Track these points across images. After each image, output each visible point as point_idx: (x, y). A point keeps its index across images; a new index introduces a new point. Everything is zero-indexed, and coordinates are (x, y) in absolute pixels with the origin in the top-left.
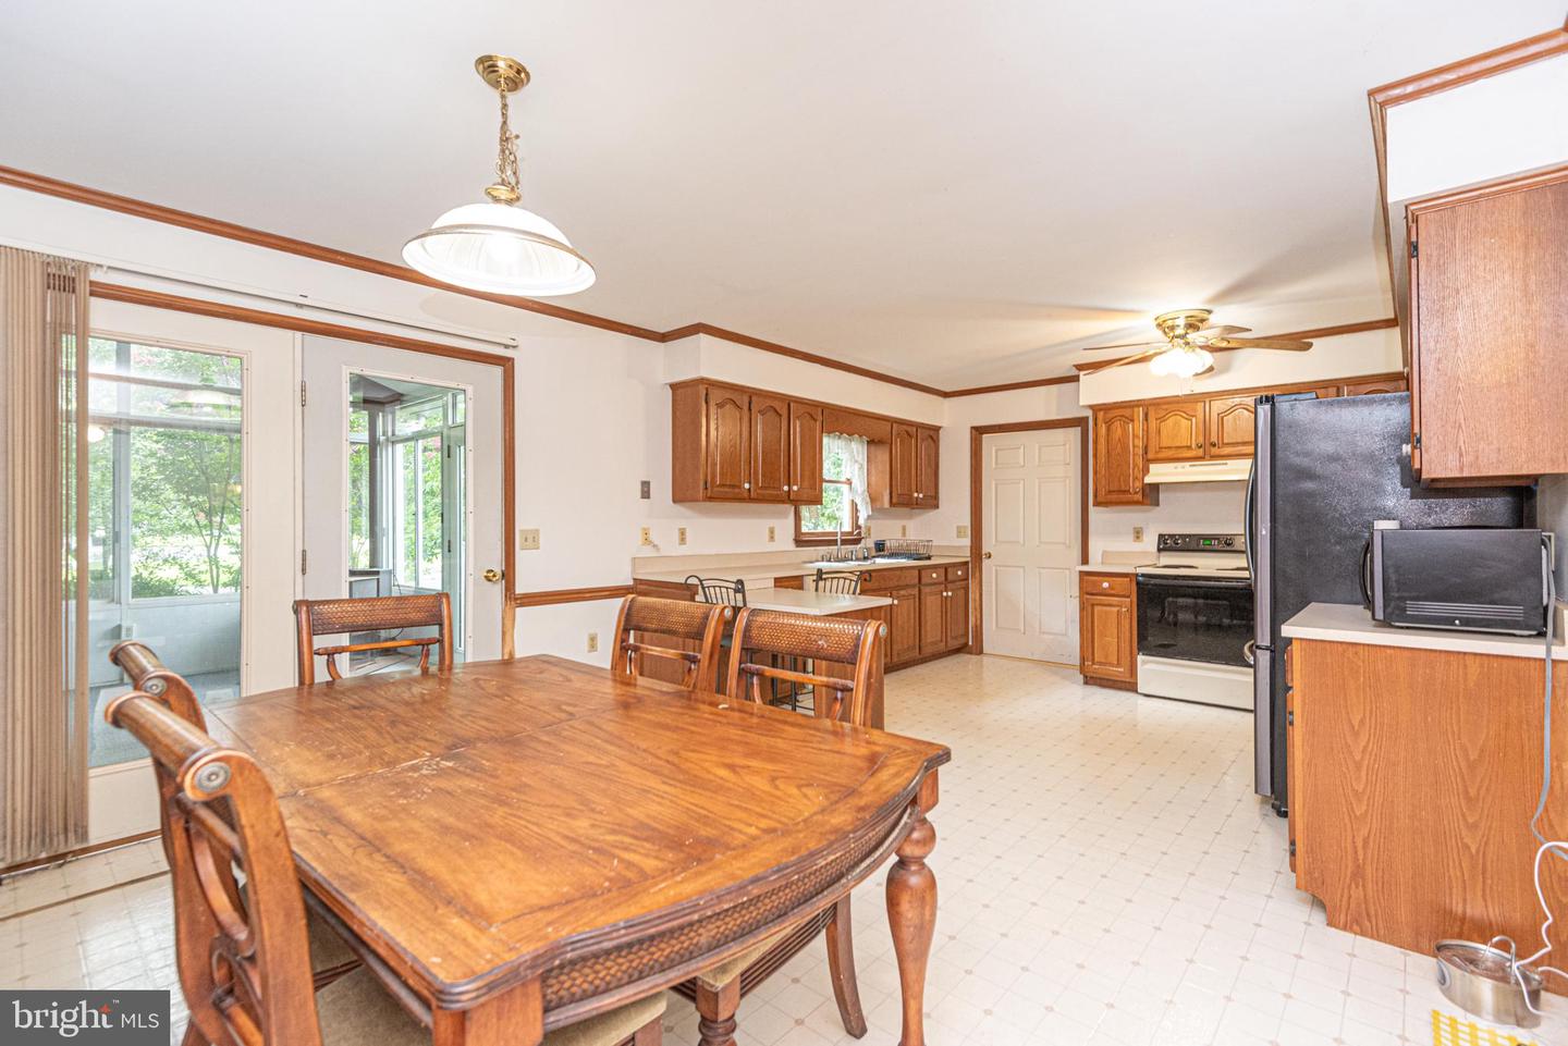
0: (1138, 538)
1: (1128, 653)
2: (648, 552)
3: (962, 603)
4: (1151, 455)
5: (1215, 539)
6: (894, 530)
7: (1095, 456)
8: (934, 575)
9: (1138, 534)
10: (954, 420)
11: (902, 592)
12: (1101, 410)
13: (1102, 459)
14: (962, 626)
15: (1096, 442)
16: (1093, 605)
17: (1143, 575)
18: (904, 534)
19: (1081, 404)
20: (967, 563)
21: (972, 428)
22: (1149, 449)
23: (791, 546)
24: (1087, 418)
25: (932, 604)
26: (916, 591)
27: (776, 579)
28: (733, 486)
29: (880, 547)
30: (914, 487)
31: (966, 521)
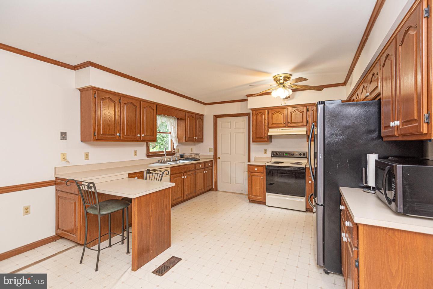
0: (265, 152)
1: (263, 192)
2: (64, 164)
3: (211, 174)
4: (270, 126)
5: (288, 153)
6: (188, 150)
7: (253, 126)
8: (201, 166)
9: (265, 151)
10: (208, 112)
11: (188, 173)
12: (254, 110)
13: (255, 127)
14: (211, 182)
15: (253, 121)
16: (252, 176)
17: (268, 166)
18: (192, 151)
19: (248, 108)
20: (212, 161)
21: (214, 115)
22: (269, 124)
23: (145, 157)
24: (250, 113)
25: (200, 176)
26: (193, 172)
27: (129, 174)
28: (111, 135)
29: (182, 156)
30: (194, 135)
31: (212, 147)
